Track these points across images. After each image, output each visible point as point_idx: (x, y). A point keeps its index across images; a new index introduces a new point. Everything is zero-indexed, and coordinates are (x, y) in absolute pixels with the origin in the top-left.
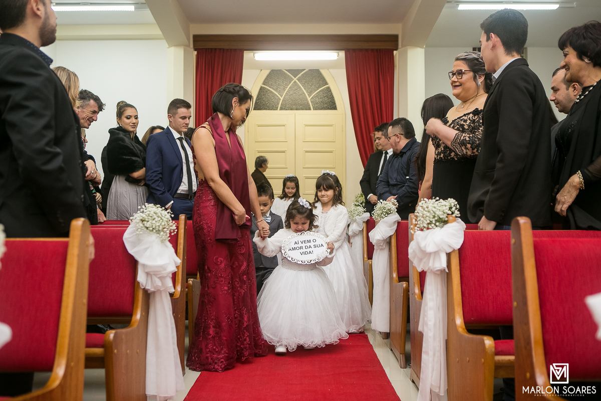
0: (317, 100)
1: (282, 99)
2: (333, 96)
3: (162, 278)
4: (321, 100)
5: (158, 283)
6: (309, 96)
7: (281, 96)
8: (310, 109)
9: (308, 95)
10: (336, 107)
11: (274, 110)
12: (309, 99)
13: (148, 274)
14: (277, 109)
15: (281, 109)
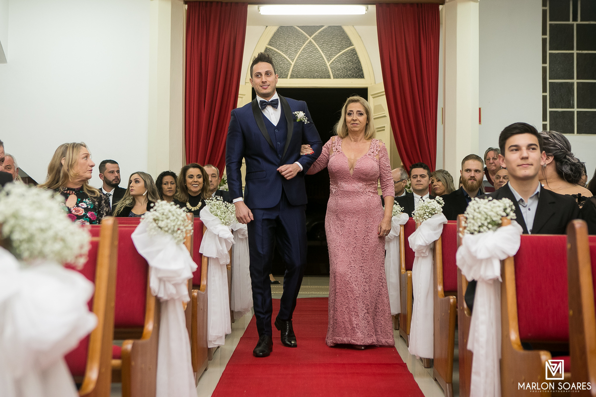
0: (339, 65)
1: (293, 64)
2: (359, 61)
3: (176, 285)
4: (343, 66)
5: (172, 290)
6: (329, 61)
7: (293, 60)
8: (329, 77)
9: (327, 59)
10: (363, 74)
11: (283, 78)
12: (328, 64)
13: (160, 280)
14: (286, 77)
15: (292, 77)
